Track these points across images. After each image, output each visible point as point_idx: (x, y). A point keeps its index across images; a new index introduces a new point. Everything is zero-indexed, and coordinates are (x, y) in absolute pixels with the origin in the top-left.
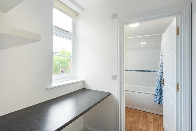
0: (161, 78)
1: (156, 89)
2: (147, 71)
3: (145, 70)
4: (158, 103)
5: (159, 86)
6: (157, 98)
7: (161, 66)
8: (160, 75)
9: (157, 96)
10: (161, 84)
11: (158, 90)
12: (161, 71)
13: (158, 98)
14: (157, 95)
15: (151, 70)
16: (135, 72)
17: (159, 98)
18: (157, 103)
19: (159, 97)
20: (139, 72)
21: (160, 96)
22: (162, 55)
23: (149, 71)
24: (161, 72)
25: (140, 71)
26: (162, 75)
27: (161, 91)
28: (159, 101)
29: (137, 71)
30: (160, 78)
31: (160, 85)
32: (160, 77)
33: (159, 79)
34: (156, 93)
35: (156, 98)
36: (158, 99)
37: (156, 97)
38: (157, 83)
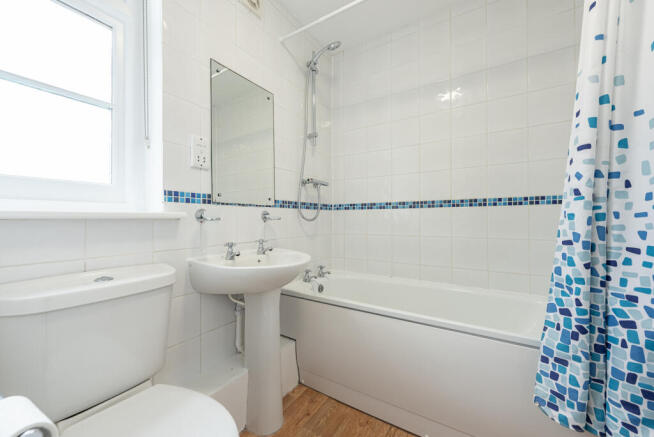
0: (599, 217)
1: (551, 308)
2: (472, 202)
3: (457, 197)
4: (572, 422)
5: (585, 288)
6: (564, 381)
7: (593, 122)
8: (586, 192)
9: (564, 363)
10: (601, 272)
11: (565, 312)
12: (591, 161)
13: (573, 380)
14: (557, 353)
15: (491, 195)
16: (407, 211)
17: (581, 379)
18: (564, 420)
19: (578, 371)
20: (426, 210)
21: (592, 368)
22: (600, 37)
23: (484, 203)
24: (598, 174)
25: (432, 204)
26: (602, 193)
27: (599, 322)
28: (582, 407)
29: (414, 205)
30: (589, 222)
31: (586, 274)
32: (590, 213)
33: (582, 228)
34: (554, 339)
35: (554, 376)
36: (574, 394)
37: (549, 368)
38: (560, 263)
